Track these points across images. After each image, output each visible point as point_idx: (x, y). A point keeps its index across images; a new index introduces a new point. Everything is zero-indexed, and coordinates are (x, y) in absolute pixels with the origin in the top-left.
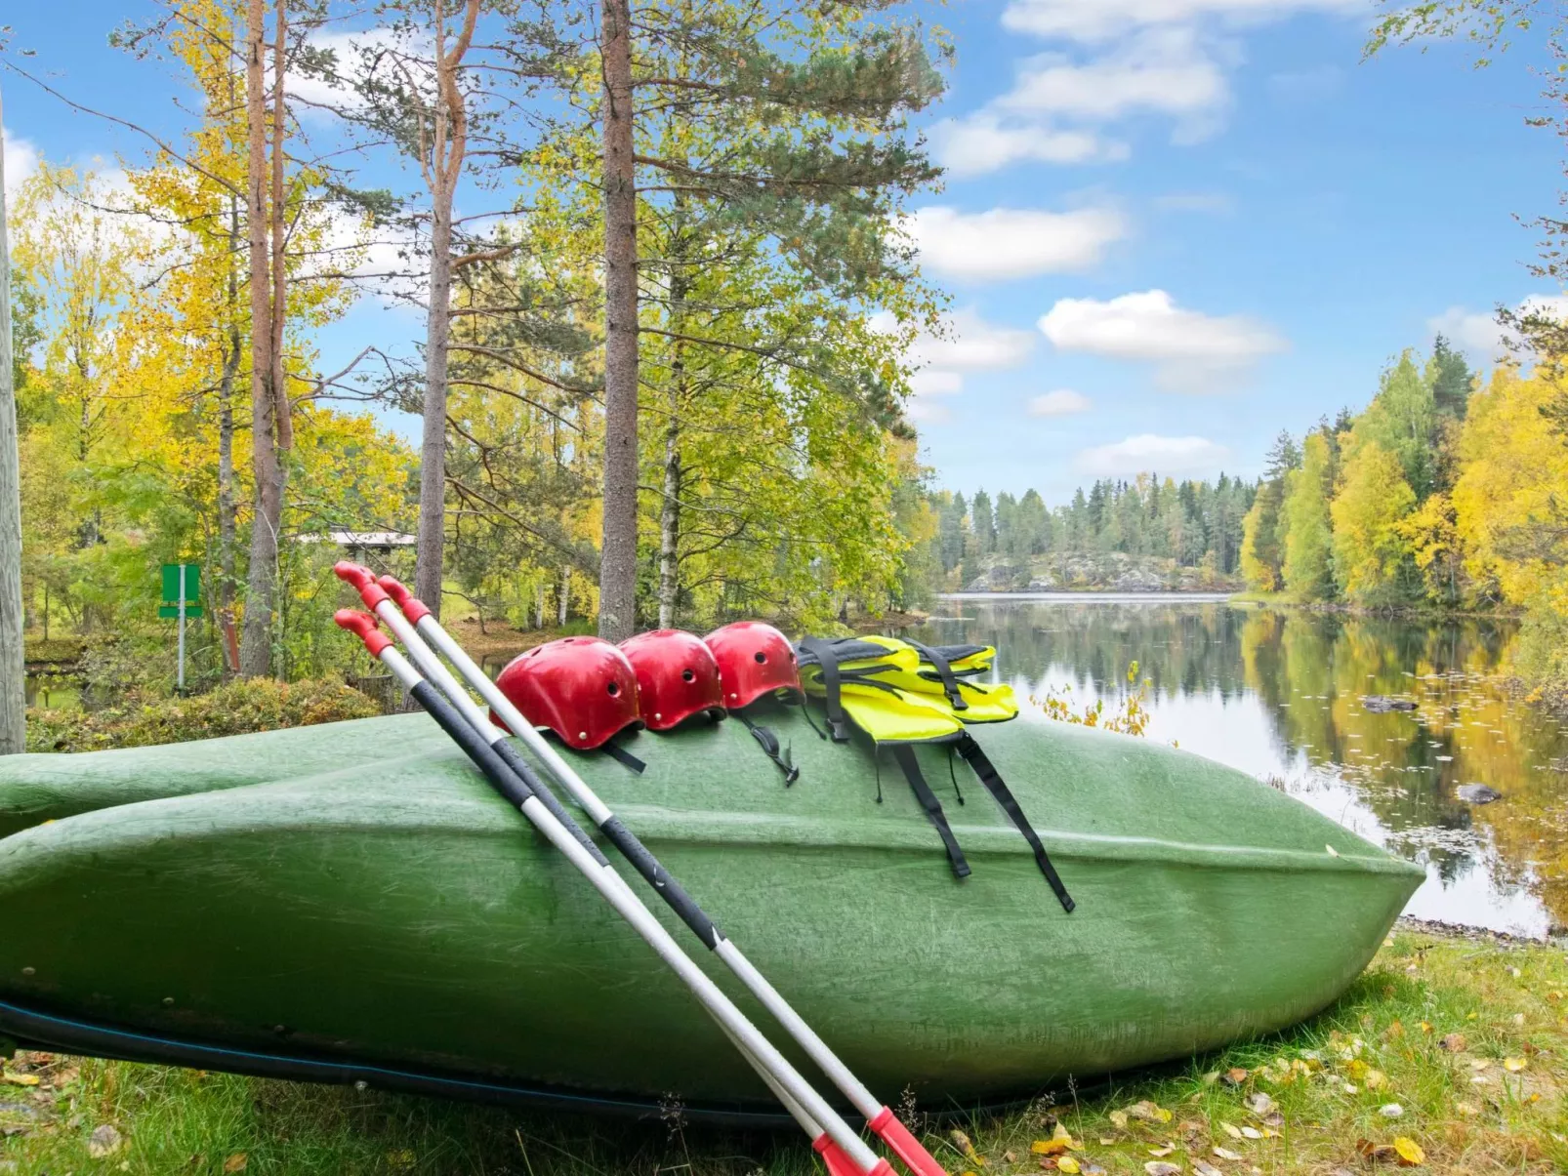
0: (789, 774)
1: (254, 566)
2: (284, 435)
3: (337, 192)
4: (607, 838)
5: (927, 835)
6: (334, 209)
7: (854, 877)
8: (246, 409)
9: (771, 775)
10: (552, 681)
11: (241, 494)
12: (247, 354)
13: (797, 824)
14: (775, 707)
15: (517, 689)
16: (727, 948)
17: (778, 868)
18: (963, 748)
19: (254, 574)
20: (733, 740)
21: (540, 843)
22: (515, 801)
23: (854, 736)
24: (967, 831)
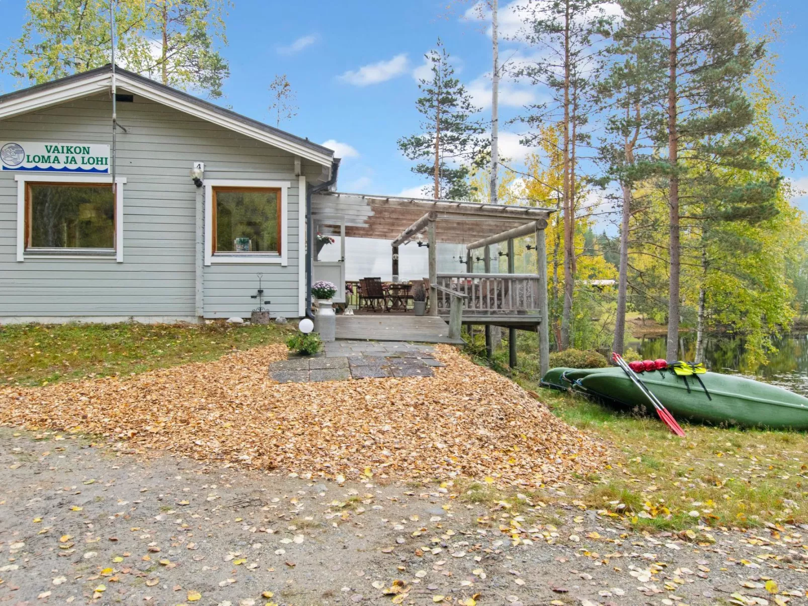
0: (664, 378)
1: (564, 310)
2: (574, 268)
3: (589, 181)
4: (639, 381)
5: (686, 387)
6: (590, 186)
7: (671, 390)
8: (562, 259)
9: (661, 377)
10: (634, 365)
11: (559, 286)
12: (562, 241)
13: (664, 382)
14: (665, 369)
15: (631, 366)
16: (650, 392)
17: (661, 388)
18: (694, 376)
19: (564, 313)
20: (657, 373)
21: (632, 381)
22: (629, 376)
23: (675, 374)
24: (692, 387)
